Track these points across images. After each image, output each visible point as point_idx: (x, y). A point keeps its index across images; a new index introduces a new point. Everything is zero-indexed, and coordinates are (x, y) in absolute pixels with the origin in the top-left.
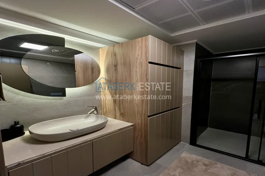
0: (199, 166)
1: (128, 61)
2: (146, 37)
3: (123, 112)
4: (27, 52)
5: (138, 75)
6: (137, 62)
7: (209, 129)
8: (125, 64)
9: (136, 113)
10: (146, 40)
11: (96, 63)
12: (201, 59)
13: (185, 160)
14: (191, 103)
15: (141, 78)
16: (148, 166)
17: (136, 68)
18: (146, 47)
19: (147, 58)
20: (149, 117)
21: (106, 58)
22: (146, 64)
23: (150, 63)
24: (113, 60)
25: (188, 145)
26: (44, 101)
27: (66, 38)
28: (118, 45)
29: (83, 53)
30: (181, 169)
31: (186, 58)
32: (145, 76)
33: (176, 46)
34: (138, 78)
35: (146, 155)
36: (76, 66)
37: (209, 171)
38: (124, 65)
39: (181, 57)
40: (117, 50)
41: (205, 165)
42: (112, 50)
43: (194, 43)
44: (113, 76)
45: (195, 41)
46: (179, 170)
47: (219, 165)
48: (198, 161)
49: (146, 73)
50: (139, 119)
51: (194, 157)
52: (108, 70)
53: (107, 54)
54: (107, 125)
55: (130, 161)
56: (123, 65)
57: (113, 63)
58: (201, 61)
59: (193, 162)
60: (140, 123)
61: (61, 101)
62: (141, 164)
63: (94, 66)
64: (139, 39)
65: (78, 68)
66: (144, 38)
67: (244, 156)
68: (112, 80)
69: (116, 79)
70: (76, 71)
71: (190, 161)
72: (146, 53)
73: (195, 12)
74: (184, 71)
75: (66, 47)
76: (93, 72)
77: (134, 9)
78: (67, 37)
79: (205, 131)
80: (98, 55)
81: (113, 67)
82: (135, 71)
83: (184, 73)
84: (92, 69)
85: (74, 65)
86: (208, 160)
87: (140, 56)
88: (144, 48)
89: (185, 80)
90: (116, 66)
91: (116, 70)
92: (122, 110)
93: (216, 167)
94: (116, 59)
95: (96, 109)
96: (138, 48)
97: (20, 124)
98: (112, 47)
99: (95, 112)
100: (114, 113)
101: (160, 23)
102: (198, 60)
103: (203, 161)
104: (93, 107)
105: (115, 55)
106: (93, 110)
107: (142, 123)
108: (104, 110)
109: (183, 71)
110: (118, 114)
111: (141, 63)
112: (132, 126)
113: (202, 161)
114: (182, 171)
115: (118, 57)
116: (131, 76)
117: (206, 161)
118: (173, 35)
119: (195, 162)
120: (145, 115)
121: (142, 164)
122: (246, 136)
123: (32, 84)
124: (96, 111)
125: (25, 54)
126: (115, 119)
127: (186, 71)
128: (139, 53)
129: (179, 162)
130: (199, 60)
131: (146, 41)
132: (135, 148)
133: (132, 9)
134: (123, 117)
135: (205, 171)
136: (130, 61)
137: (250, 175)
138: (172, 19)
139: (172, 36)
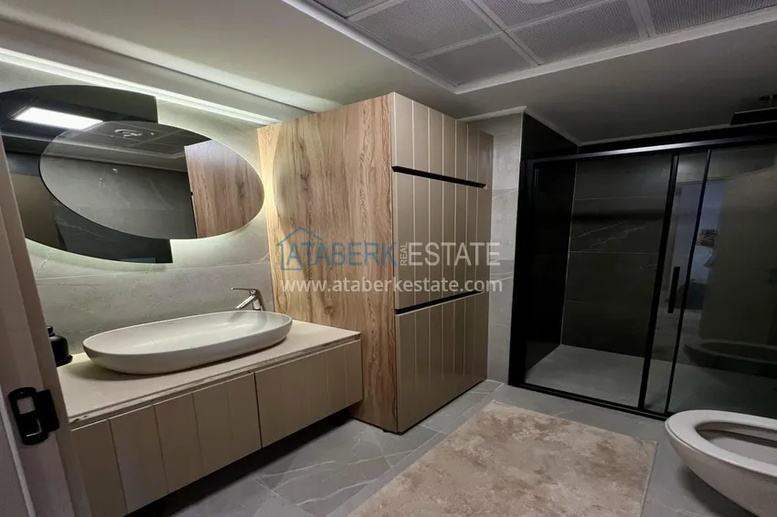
0: (525, 430)
1: (338, 164)
2: (384, 97)
3: (330, 304)
4: (53, 137)
5: (366, 202)
6: (361, 166)
7: (562, 347)
8: (330, 173)
9: (366, 304)
10: (384, 105)
11: (248, 168)
12: (535, 161)
13: (494, 419)
14: (512, 277)
15: (375, 213)
16: (401, 434)
17: (362, 182)
18: (386, 124)
19: (388, 157)
20: (398, 312)
21: (276, 157)
22: (387, 173)
23: (397, 169)
24: (298, 161)
25: (503, 386)
26: (115, 274)
27: (158, 98)
28: (309, 119)
29: (208, 139)
30: (480, 438)
31: (498, 157)
32: (385, 205)
33: (469, 123)
34: (368, 209)
35: (395, 409)
36: (192, 178)
37: (547, 439)
38: (327, 175)
39: (484, 154)
40: (308, 132)
41: (540, 427)
42: (294, 132)
43: (518, 115)
44: (298, 206)
45: (521, 109)
46: (477, 440)
47: (574, 426)
48: (523, 420)
49: (388, 197)
50: (374, 320)
51: (515, 411)
52: (284, 191)
53: (278, 143)
54: (288, 335)
55: (354, 425)
56: (324, 174)
57: (298, 169)
58: (536, 166)
59: (510, 421)
60: (377, 330)
61: (159, 275)
62: (382, 431)
63: (244, 176)
64: (367, 103)
65: (197, 183)
66: (378, 99)
67: (635, 404)
68: (296, 217)
69: (308, 215)
70: (192, 194)
71: (504, 420)
72: (386, 142)
73: (510, 30)
74: (493, 194)
75: (160, 122)
76: (241, 196)
77: (346, 18)
78: (161, 96)
79: (552, 354)
80: (253, 146)
81: (298, 182)
82: (358, 192)
83: (494, 198)
84: (240, 186)
85: (186, 174)
86: (548, 416)
87: (369, 150)
88: (378, 128)
89: (496, 216)
90: (305, 178)
91: (307, 189)
92: (330, 299)
93: (564, 431)
94: (304, 157)
95: (258, 295)
96: (363, 127)
97: (56, 334)
98: (294, 125)
99: (256, 305)
100: (308, 307)
101: (422, 57)
102: (529, 161)
103: (536, 419)
104: (250, 290)
105: (302, 147)
106: (251, 298)
107: (380, 329)
108: (280, 299)
109: (490, 192)
110: (319, 310)
111: (373, 170)
112: (356, 337)
113: (533, 420)
114: (483, 440)
115: (311, 153)
116: (347, 206)
117: (543, 418)
118: (459, 92)
119: (516, 422)
120: (387, 308)
121: (385, 431)
122: (642, 360)
123: (61, 232)
124: (257, 301)
125: (48, 143)
126: (311, 322)
127: (499, 192)
128: (367, 143)
129: (478, 422)
130: (531, 162)
131: (385, 109)
132: (366, 395)
133: (341, 18)
134: (332, 315)
135: (536, 439)
136: (343, 164)
137: (641, 443)
138: (451, 48)
139: (457, 93)
